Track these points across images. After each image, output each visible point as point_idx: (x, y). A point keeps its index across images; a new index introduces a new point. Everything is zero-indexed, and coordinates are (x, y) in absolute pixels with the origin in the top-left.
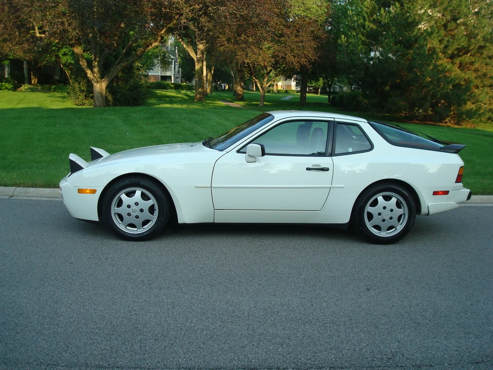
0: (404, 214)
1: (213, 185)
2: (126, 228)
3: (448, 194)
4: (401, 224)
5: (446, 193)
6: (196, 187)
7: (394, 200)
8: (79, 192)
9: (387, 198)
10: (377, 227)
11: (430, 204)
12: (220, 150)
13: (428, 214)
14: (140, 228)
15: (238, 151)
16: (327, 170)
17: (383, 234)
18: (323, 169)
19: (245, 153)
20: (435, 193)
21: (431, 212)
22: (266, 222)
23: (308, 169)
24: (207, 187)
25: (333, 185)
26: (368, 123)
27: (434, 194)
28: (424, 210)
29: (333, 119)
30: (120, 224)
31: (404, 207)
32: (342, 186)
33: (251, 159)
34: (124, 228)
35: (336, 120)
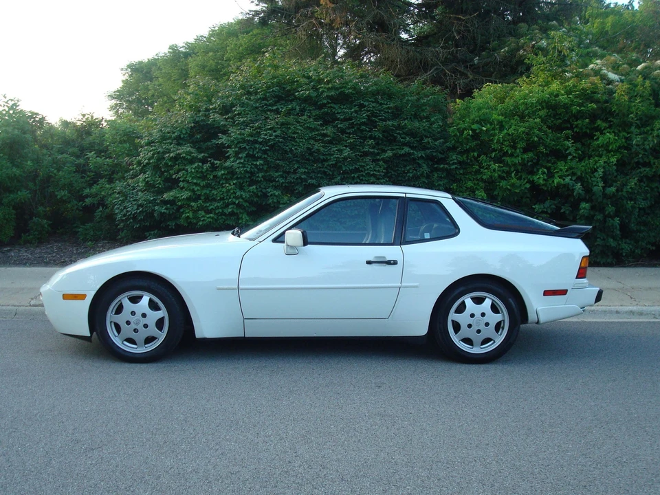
0: (504, 321)
1: (240, 286)
2: (123, 343)
3: (565, 294)
4: (501, 335)
5: (564, 292)
6: (219, 289)
7: (488, 303)
8: (64, 298)
9: (478, 301)
10: (468, 341)
11: (540, 308)
12: (251, 240)
13: (538, 322)
14: (141, 346)
15: (275, 240)
16: (395, 263)
17: (477, 350)
18: (389, 263)
19: (283, 242)
20: (547, 293)
21: (542, 319)
22: (315, 335)
23: (369, 262)
24: (233, 289)
25: (403, 284)
26: (453, 199)
27: (544, 295)
28: (532, 316)
29: (404, 195)
30: (116, 336)
31: (502, 312)
32: (416, 284)
33: (291, 251)
34: (121, 343)
35: (408, 196)
